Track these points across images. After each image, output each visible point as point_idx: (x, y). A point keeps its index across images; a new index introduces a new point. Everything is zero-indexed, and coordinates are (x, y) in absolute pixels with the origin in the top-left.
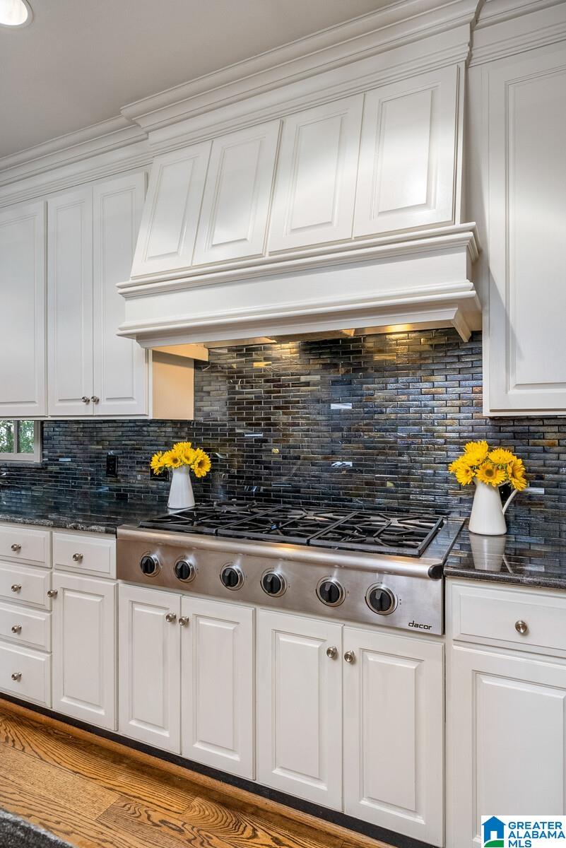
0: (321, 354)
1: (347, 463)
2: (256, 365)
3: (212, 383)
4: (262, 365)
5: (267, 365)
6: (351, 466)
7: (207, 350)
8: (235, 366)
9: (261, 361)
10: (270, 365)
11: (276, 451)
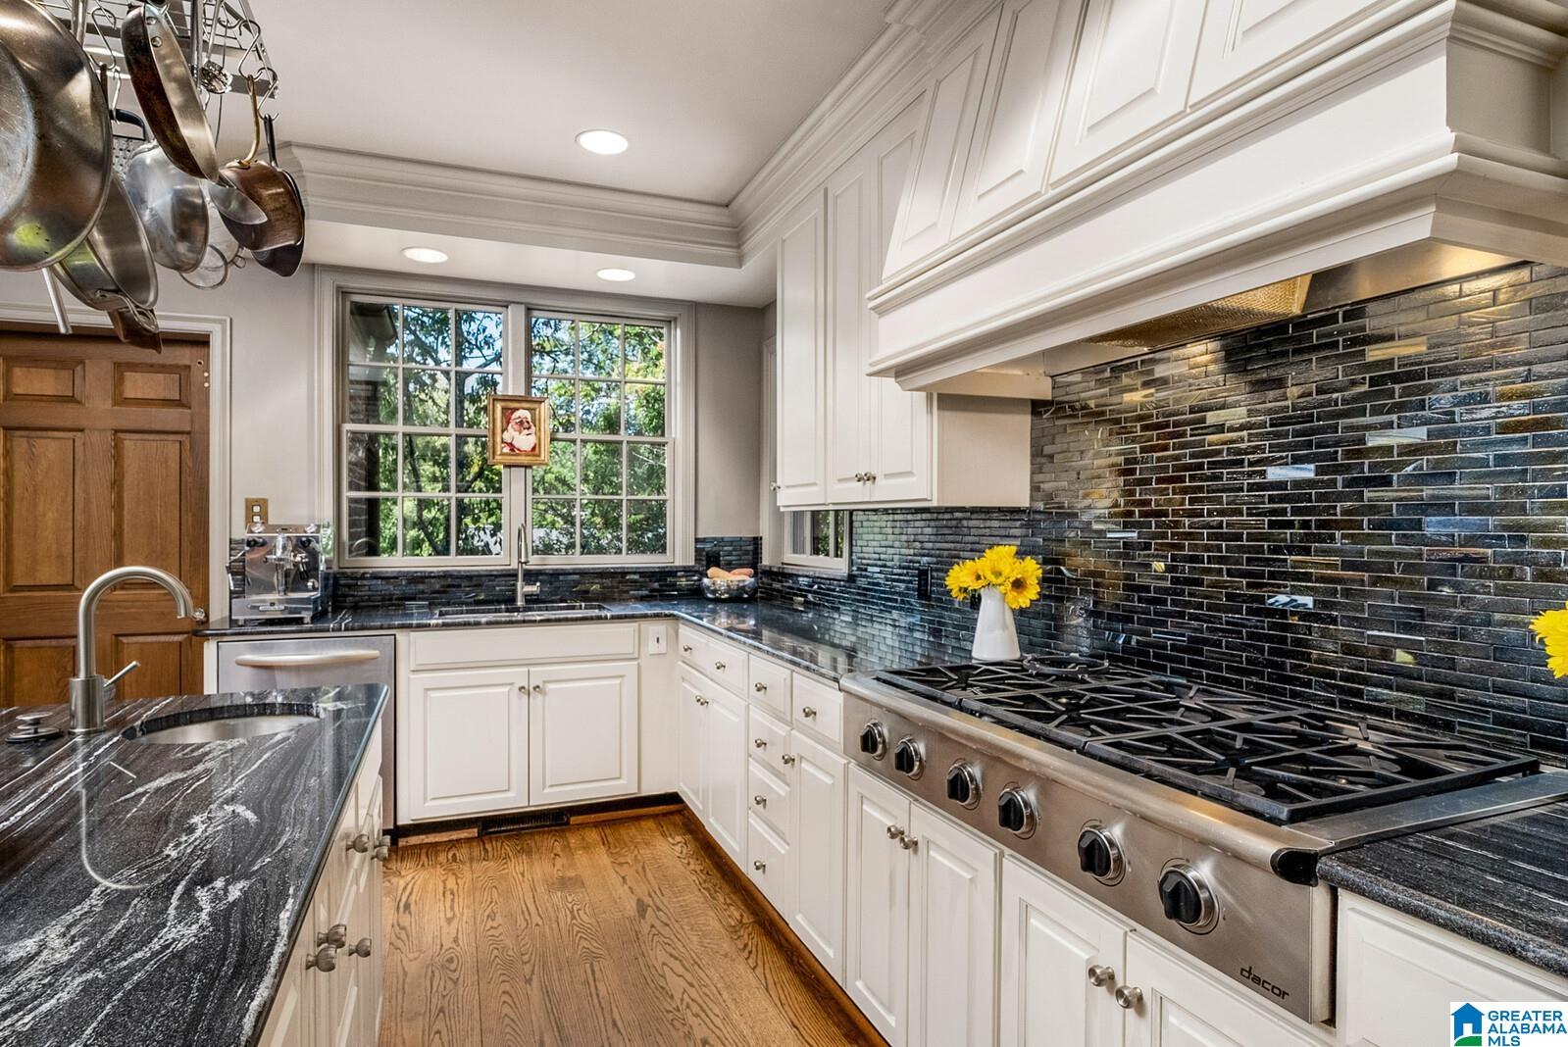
0: (1249, 360)
1: (1301, 599)
2: (1128, 397)
3: (1057, 440)
4: (1135, 397)
5: (1145, 396)
6: (1311, 606)
7: (1049, 379)
8: (1092, 404)
9: (1137, 389)
10: (1152, 395)
11: (1159, 566)
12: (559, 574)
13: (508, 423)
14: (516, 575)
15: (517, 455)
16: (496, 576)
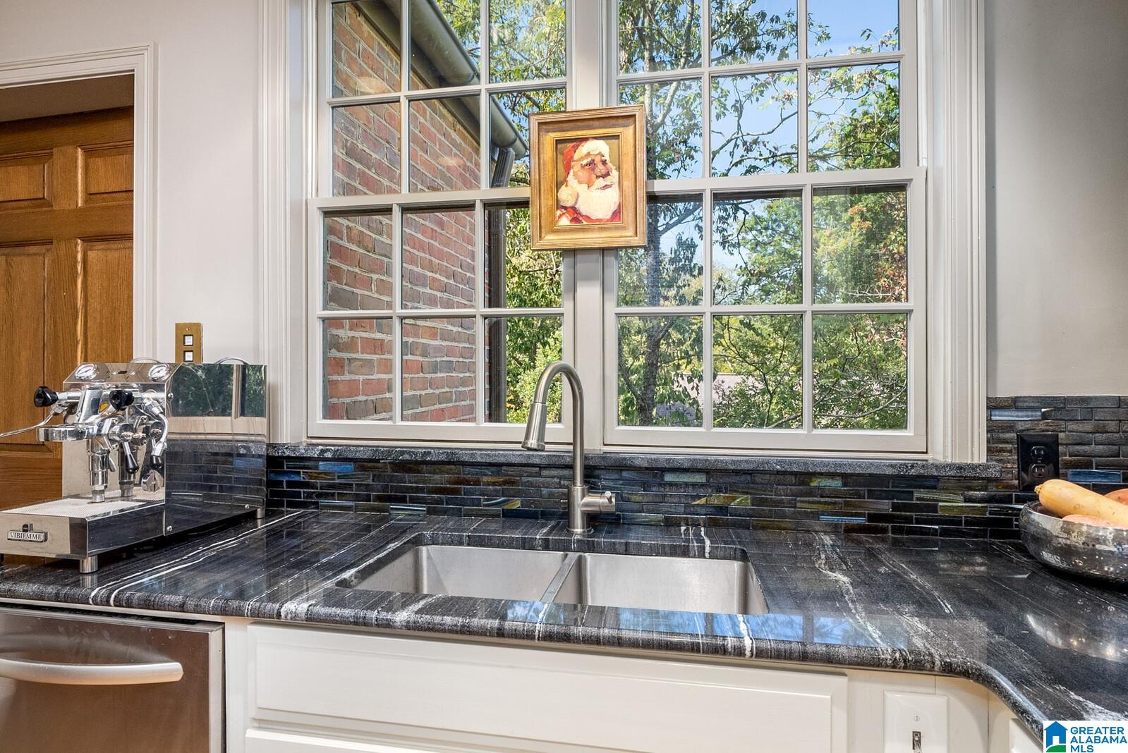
12: (664, 470)
13: (568, 168)
14: (571, 467)
15: (583, 230)
16: (541, 467)
